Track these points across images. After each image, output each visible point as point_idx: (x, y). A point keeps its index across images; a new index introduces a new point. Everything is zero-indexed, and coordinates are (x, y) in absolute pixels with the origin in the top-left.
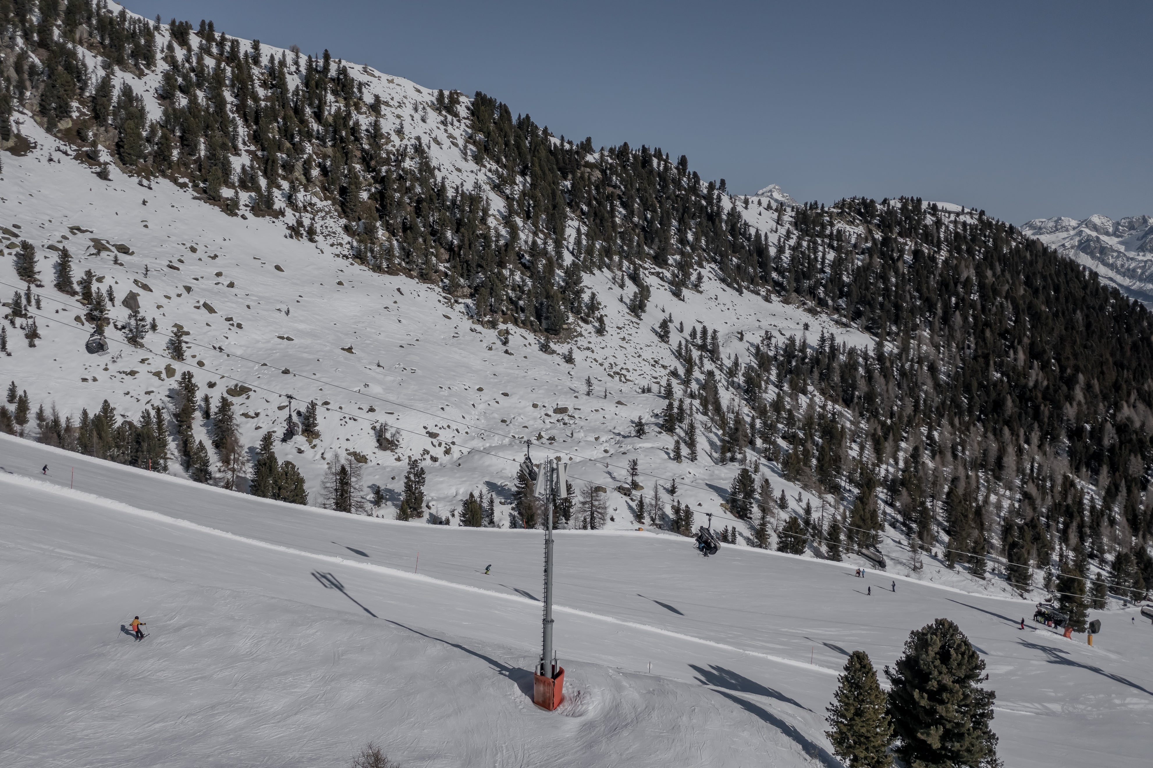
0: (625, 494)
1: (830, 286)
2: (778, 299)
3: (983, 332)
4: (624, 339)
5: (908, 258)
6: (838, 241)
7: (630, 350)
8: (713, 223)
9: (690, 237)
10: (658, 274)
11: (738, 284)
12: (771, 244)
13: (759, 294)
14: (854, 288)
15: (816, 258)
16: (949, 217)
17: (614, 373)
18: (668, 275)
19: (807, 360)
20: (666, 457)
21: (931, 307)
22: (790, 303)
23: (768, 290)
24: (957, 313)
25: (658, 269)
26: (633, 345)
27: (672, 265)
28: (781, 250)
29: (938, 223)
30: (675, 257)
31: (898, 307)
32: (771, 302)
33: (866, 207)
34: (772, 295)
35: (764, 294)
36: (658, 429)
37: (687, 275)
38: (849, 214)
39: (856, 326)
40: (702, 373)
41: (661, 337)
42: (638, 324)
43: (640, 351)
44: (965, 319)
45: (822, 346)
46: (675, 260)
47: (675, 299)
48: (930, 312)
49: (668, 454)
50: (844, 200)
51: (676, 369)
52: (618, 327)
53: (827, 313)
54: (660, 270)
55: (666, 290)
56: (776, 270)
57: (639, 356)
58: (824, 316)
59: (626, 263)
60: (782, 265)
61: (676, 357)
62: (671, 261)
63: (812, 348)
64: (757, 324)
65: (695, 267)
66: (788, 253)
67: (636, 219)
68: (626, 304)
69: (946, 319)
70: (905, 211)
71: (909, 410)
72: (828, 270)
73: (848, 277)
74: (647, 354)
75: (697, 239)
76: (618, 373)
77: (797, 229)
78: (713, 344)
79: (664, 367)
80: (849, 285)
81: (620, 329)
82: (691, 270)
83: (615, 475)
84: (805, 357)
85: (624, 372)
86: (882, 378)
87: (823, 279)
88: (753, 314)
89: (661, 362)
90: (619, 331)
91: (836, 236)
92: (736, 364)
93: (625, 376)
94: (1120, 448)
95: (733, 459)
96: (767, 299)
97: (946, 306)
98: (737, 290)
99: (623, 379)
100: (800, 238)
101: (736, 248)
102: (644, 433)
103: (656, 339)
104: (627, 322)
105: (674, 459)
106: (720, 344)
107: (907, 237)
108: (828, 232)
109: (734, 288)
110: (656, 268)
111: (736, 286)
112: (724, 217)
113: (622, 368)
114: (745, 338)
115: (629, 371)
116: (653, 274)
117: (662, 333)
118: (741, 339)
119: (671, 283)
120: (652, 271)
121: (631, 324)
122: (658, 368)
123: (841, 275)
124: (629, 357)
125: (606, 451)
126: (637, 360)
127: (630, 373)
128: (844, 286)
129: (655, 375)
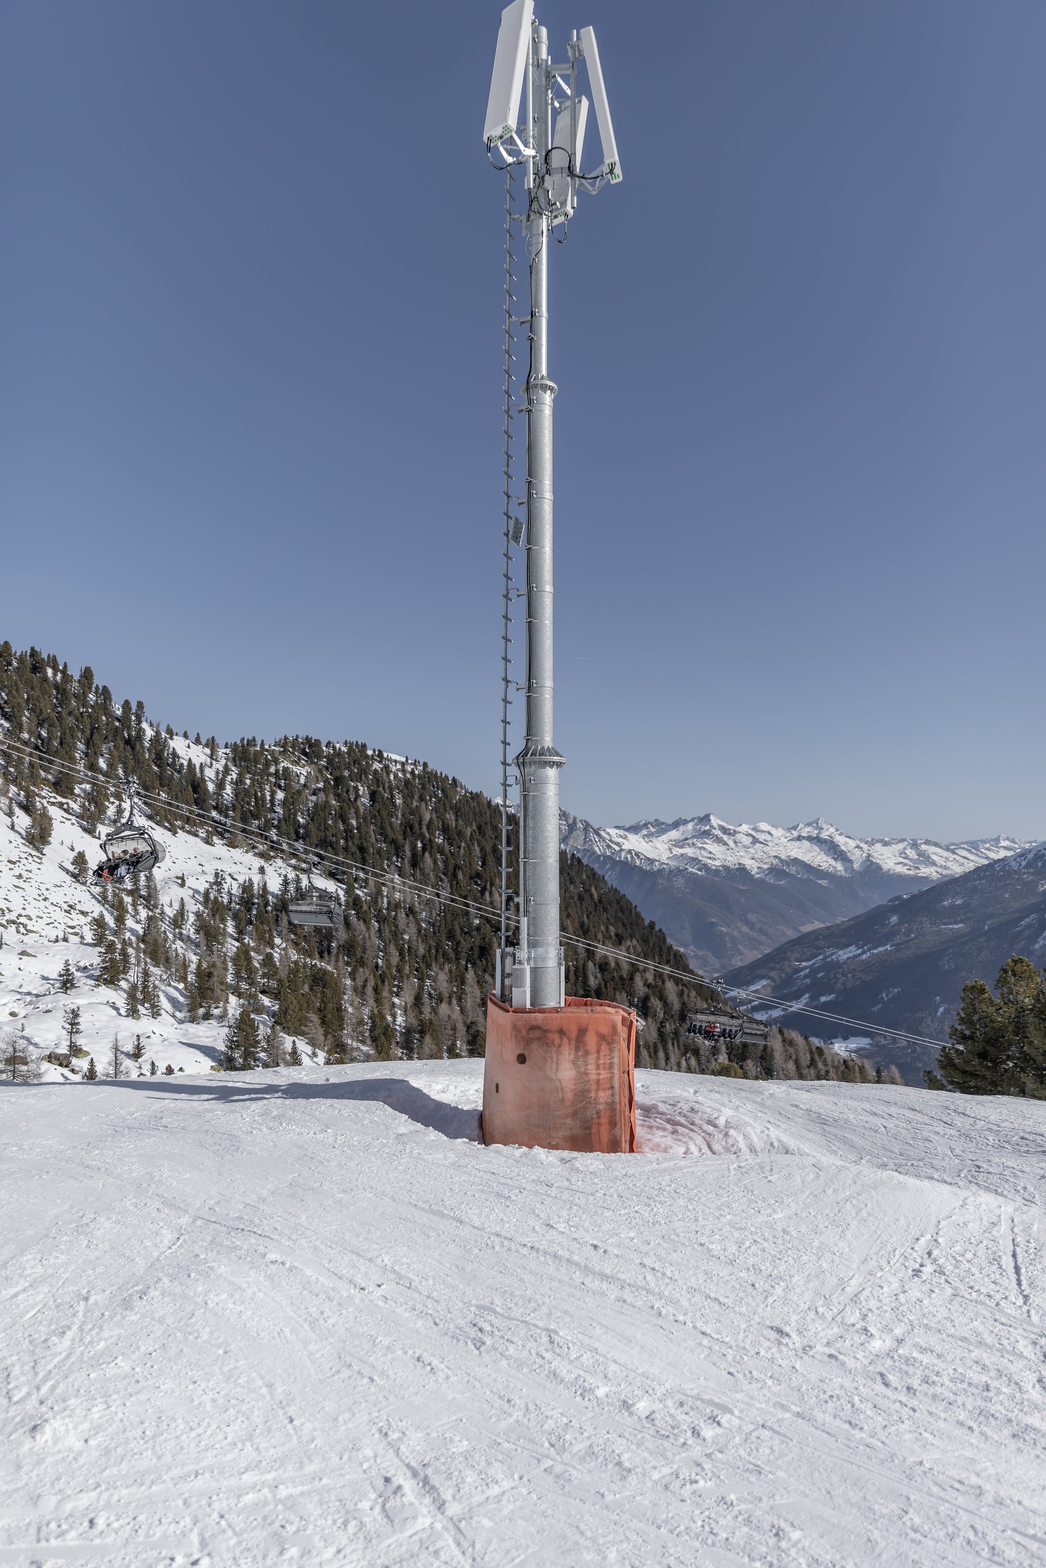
0: (61, 1065)
1: (284, 826)
2: (222, 842)
3: (455, 876)
4: (20, 876)
5: (365, 800)
6: (285, 780)
7: (31, 891)
8: (133, 748)
9: (102, 764)
10: (61, 805)
11: (169, 822)
12: (207, 779)
13: (197, 836)
14: (313, 828)
15: (263, 795)
16: (396, 766)
17: (7, 921)
18: (75, 807)
19: (269, 908)
20: (114, 1013)
21: (398, 850)
22: (237, 847)
23: (207, 831)
24: (427, 855)
25: (60, 799)
26: (35, 885)
27: (79, 796)
28: (220, 785)
29: (387, 768)
30: (83, 786)
31: (362, 849)
32: (213, 845)
33: (310, 746)
34: (214, 838)
35: (204, 835)
36: (93, 982)
37: (102, 810)
38: (293, 753)
39: (318, 872)
40: (138, 922)
41: (75, 876)
42: (41, 859)
43: (46, 893)
44: (435, 862)
45: (285, 891)
46: (84, 791)
47: (87, 836)
48: (398, 856)
49: (117, 1009)
50: (286, 738)
51: (102, 916)
52: (10, 861)
53: (282, 858)
54: (64, 801)
55: (73, 824)
56: (216, 808)
57: (45, 899)
58: (279, 862)
59: (13, 789)
60: (223, 803)
61: (99, 902)
62: (77, 791)
63: (273, 894)
64: (200, 869)
65: (112, 800)
66: (228, 790)
67: (26, 736)
68: (20, 834)
69: (414, 864)
70: (352, 754)
71: (395, 960)
72: (279, 810)
73: (303, 818)
74: (57, 896)
75: (111, 765)
76: (14, 922)
77: (235, 766)
78: (148, 887)
79: (83, 913)
80: (305, 827)
81: (14, 863)
82: (107, 803)
83: (36, 1040)
84: (267, 904)
85: (23, 920)
86: (361, 923)
87: (274, 819)
88: (193, 857)
89: (78, 907)
90: (12, 866)
91: (283, 775)
92: (182, 912)
93: (25, 926)
94: (606, 988)
95: (207, 1016)
96: (208, 842)
97: (414, 848)
98: (169, 830)
99: (22, 930)
100: (241, 775)
101: (164, 782)
102: (73, 986)
103: (68, 879)
104: (24, 856)
105: (127, 1016)
106: (159, 887)
107: (357, 781)
108: (272, 769)
109: (166, 827)
110: (58, 797)
111: (166, 824)
112: (147, 745)
113: (20, 915)
114: (187, 885)
115: (30, 919)
116: (53, 804)
117: (76, 871)
118: (182, 885)
119: (80, 817)
120: (52, 800)
121: (30, 858)
122: (74, 914)
123: (295, 815)
124: (30, 900)
125: (13, 1014)
126: (42, 904)
127: (33, 922)
128: (299, 827)
129: (71, 923)
